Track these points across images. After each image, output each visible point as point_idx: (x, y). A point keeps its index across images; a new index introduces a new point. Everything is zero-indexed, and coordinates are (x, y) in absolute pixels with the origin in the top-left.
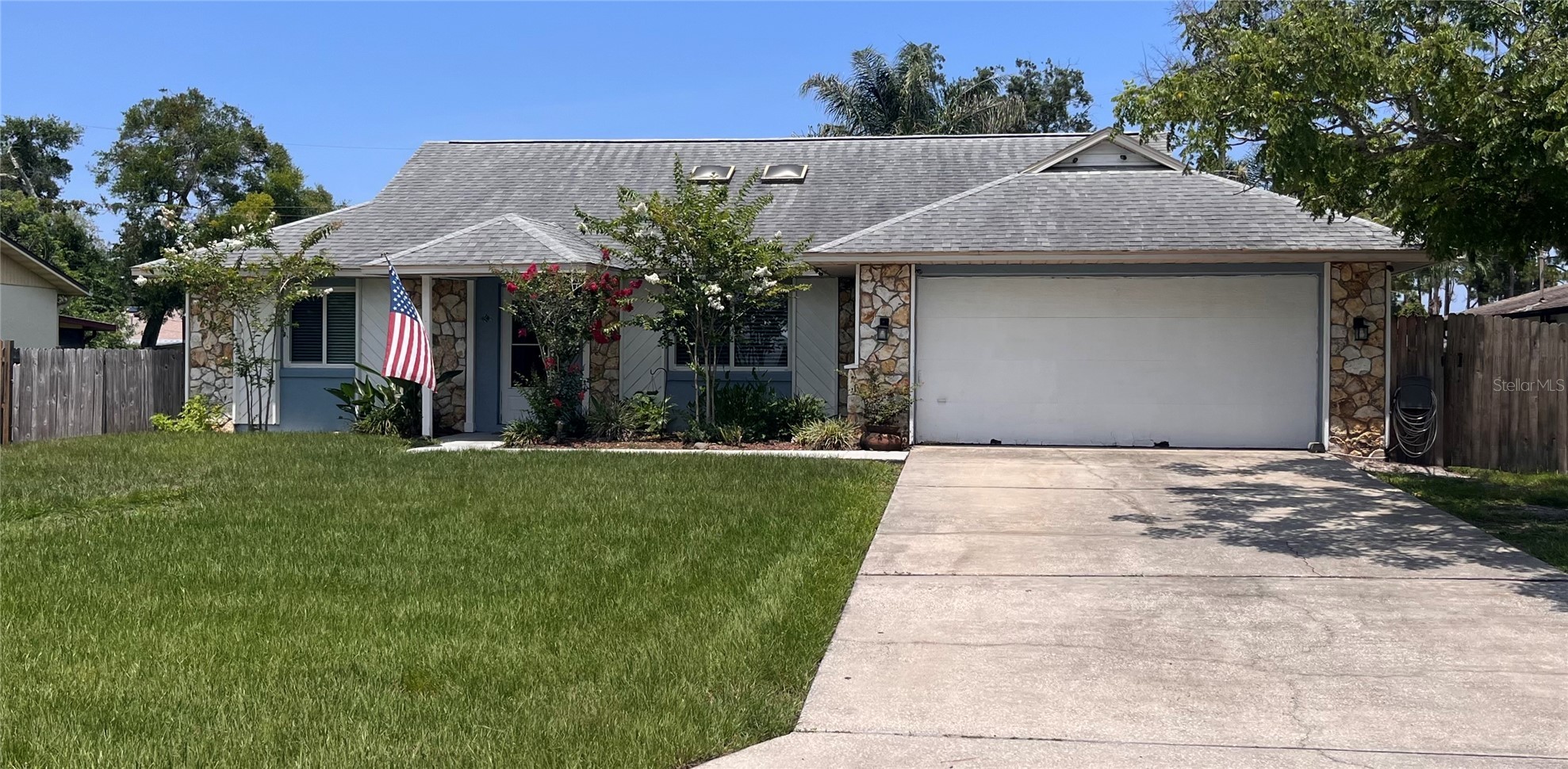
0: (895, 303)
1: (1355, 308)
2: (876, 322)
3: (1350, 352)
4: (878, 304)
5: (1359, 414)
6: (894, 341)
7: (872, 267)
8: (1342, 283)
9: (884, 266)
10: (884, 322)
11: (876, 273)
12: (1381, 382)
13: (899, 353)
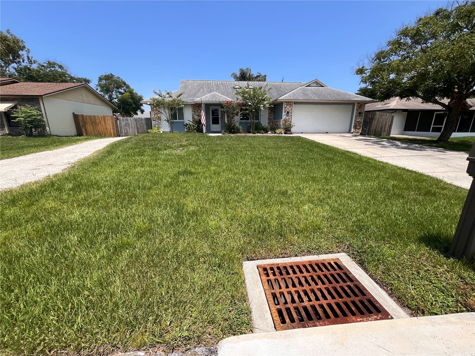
0: (290, 109)
1: (359, 111)
2: (286, 112)
3: (358, 118)
4: (287, 109)
5: (357, 128)
6: (289, 116)
7: (286, 102)
8: (358, 106)
9: (289, 102)
10: (288, 112)
11: (287, 103)
12: (361, 122)
13: (290, 118)
